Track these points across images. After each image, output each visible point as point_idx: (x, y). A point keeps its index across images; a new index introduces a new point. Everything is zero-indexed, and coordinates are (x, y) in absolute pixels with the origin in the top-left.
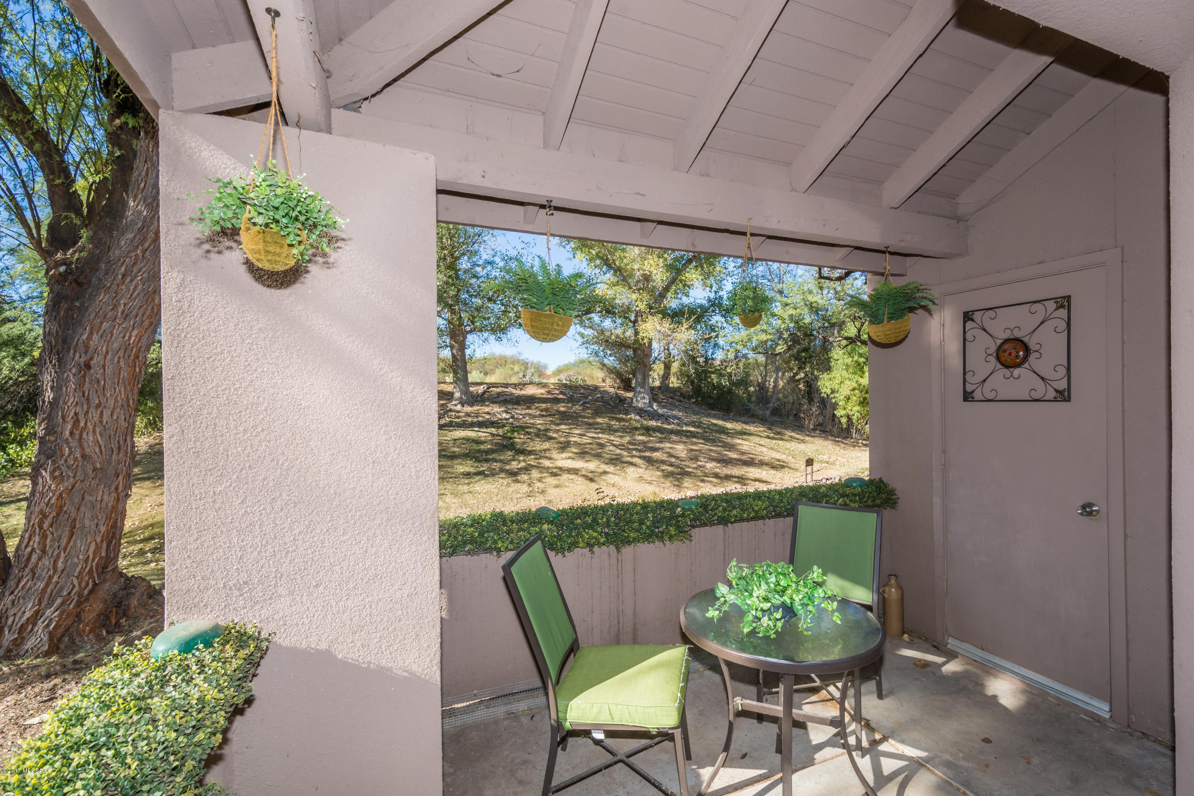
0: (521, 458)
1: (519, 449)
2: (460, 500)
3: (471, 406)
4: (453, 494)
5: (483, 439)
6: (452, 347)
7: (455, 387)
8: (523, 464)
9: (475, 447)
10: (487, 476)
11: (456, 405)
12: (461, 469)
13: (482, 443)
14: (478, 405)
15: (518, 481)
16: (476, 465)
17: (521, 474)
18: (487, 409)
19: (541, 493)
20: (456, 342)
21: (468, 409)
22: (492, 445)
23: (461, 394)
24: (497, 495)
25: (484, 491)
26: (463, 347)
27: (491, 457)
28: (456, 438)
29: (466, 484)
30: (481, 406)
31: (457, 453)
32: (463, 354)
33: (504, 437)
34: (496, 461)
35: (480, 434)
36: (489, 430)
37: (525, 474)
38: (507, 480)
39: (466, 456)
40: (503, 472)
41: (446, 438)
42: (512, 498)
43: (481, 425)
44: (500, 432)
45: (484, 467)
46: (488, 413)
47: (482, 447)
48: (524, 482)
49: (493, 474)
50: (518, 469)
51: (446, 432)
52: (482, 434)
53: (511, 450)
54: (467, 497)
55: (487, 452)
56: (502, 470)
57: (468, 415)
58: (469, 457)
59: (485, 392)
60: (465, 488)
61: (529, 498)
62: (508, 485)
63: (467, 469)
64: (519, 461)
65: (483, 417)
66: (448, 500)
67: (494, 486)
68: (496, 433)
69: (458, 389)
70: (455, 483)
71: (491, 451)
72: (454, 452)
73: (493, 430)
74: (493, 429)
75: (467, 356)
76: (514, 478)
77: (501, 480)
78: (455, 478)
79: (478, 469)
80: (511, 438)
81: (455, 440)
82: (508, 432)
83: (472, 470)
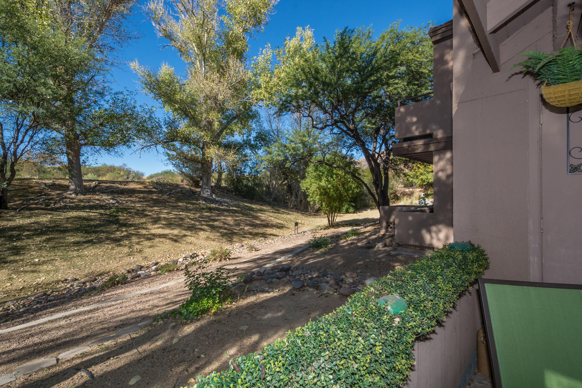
0: (124, 229)
1: (122, 223)
2: (69, 263)
3: (84, 195)
4: (63, 258)
5: (93, 217)
6: (68, 154)
7: (70, 182)
8: (125, 233)
9: (86, 223)
10: (95, 243)
11: (71, 194)
12: (72, 240)
13: (92, 220)
14: (90, 194)
15: (120, 245)
16: (86, 235)
17: (123, 240)
18: (97, 197)
19: (139, 252)
20: (71, 151)
21: (81, 197)
22: (100, 221)
23: (76, 187)
24: (103, 256)
25: (92, 254)
26: (78, 155)
27: (99, 229)
28: (69, 217)
29: (75, 250)
30: (92, 195)
31: (69, 228)
32: (79, 160)
33: (110, 215)
34: (103, 232)
35: (90, 214)
36: (98, 211)
37: (127, 240)
38: (112, 245)
39: (77, 230)
40: (108, 239)
41: (60, 217)
42: (115, 258)
43: (91, 208)
44: (108, 212)
45: (93, 237)
46: (98, 200)
47: (92, 223)
48: (126, 246)
49: (100, 241)
50: (121, 237)
51: (60, 213)
52: (93, 214)
53: (116, 224)
54: (76, 260)
55: (96, 226)
56: (107, 238)
57: (81, 201)
58: (80, 230)
59: (96, 186)
60: (75, 254)
61: (129, 257)
62: (113, 249)
63: (77, 239)
64: (122, 232)
65: (94, 202)
66: (57, 263)
67: (101, 250)
68: (104, 213)
69: (73, 183)
70: (65, 250)
71: (100, 225)
72: (67, 227)
73: (102, 211)
74: (101, 210)
75: (81, 161)
76: (118, 243)
77: (106, 246)
78: (66, 246)
79: (87, 239)
80: (116, 216)
81: (68, 218)
82: (114, 212)
83: (82, 239)
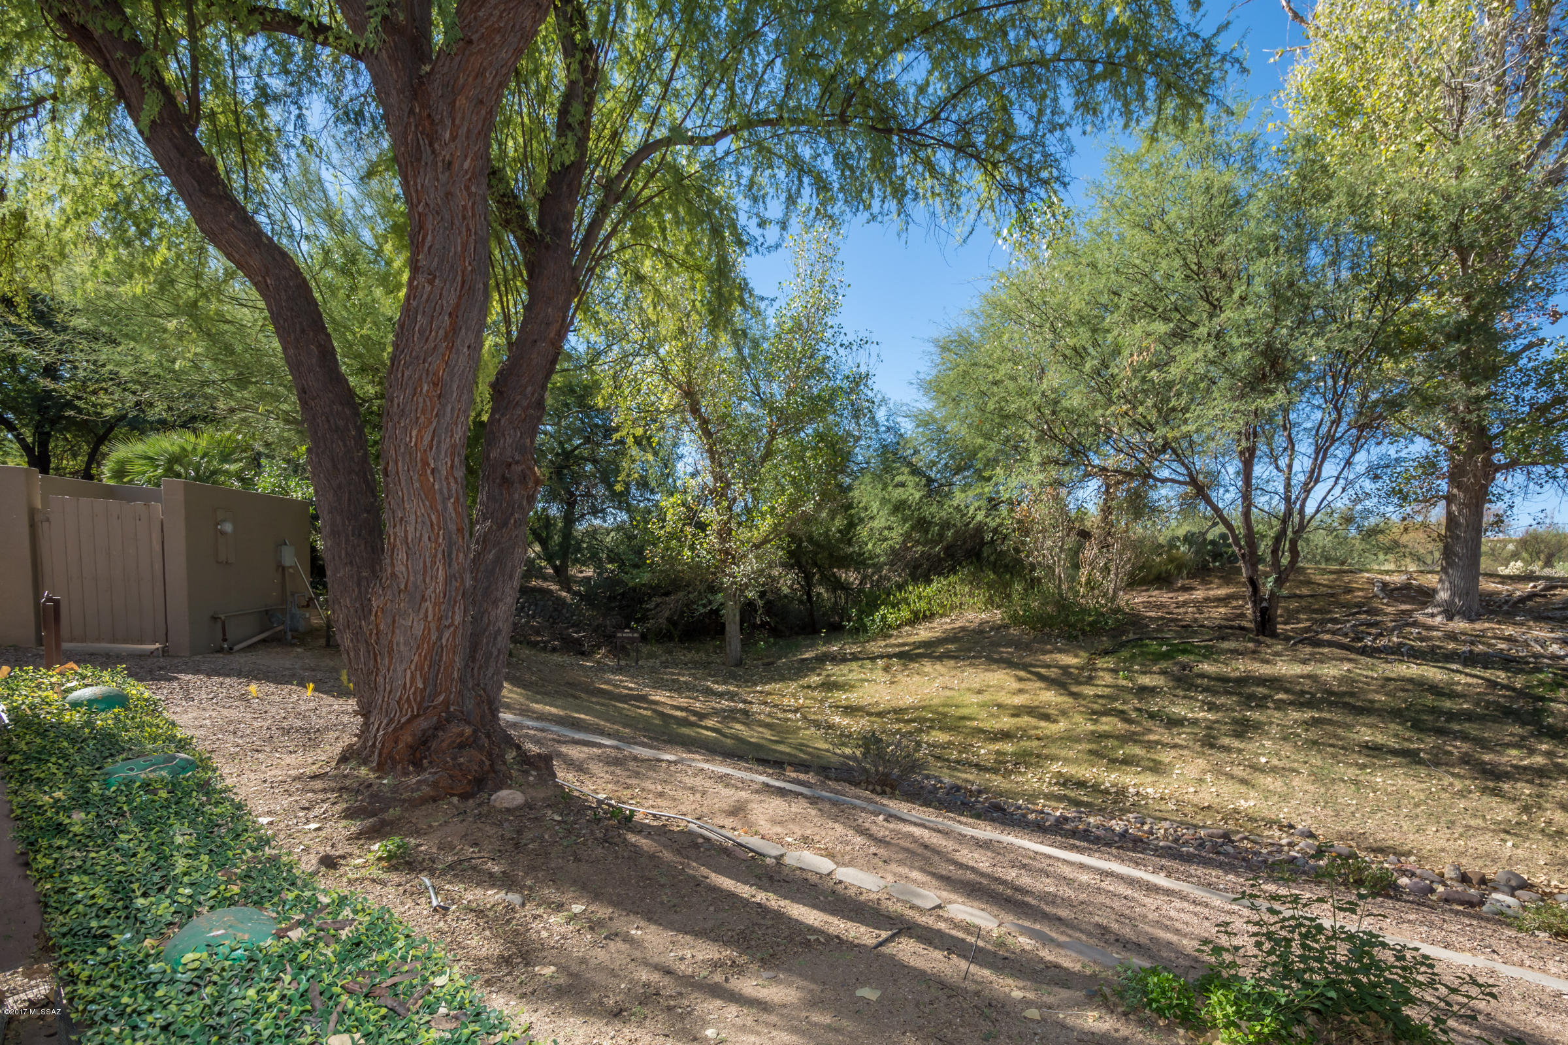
0: (1544, 747)
1: (1550, 726)
2: (1323, 790)
3: (1471, 621)
4: (1314, 774)
5: (1460, 688)
6: (1449, 499)
7: (1441, 580)
8: (1539, 760)
9: (1429, 699)
10: (1420, 762)
11: (1433, 615)
12: (1366, 735)
13: (1452, 695)
14: (1490, 621)
15: (1496, 792)
16: (1408, 734)
17: (1517, 780)
18: (1509, 631)
19: (1551, 837)
20: (1459, 488)
21: (1460, 625)
22: (1478, 704)
23: (1453, 595)
24: (1417, 805)
25: (1390, 789)
26: (1478, 496)
27: (1457, 727)
28: (1393, 675)
29: (1357, 764)
30: (1499, 623)
31: (1377, 705)
32: (1478, 513)
33: (1520, 693)
34: (1465, 737)
35: (1458, 678)
36: (1487, 674)
37: (1531, 782)
38: (1467, 782)
39: (1396, 714)
40: (1467, 763)
41: (1370, 673)
42: (1453, 822)
43: (1470, 660)
44: (1519, 682)
45: (1425, 744)
46: (1509, 639)
47: (1448, 704)
48: (1514, 800)
49: (1438, 761)
50: (1516, 767)
51: (1375, 661)
52: (1464, 679)
53: (1523, 724)
54: (1341, 788)
55: (1451, 716)
56: (1465, 760)
57: (1452, 636)
58: (1401, 716)
59: (1532, 596)
60: (1352, 772)
61: (1502, 835)
62: (1461, 794)
63: (1380, 739)
64: (1532, 752)
65: (1489, 645)
66: (1296, 782)
67: (1424, 786)
68: (1505, 682)
69: (1447, 585)
70: (1334, 756)
71: (1469, 717)
72: (1372, 702)
73: (1501, 676)
74: (1499, 673)
75: (1488, 518)
76: (1491, 784)
77: (1447, 780)
78: (1343, 748)
79: (1406, 745)
80: (1542, 699)
81: (1389, 679)
82: (1542, 683)
83: (1392, 743)
